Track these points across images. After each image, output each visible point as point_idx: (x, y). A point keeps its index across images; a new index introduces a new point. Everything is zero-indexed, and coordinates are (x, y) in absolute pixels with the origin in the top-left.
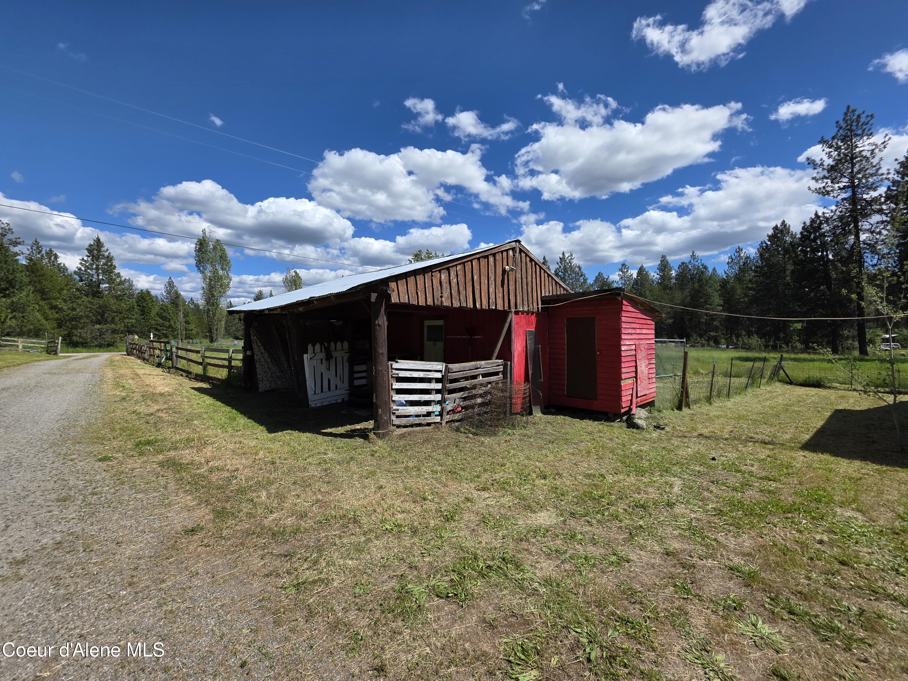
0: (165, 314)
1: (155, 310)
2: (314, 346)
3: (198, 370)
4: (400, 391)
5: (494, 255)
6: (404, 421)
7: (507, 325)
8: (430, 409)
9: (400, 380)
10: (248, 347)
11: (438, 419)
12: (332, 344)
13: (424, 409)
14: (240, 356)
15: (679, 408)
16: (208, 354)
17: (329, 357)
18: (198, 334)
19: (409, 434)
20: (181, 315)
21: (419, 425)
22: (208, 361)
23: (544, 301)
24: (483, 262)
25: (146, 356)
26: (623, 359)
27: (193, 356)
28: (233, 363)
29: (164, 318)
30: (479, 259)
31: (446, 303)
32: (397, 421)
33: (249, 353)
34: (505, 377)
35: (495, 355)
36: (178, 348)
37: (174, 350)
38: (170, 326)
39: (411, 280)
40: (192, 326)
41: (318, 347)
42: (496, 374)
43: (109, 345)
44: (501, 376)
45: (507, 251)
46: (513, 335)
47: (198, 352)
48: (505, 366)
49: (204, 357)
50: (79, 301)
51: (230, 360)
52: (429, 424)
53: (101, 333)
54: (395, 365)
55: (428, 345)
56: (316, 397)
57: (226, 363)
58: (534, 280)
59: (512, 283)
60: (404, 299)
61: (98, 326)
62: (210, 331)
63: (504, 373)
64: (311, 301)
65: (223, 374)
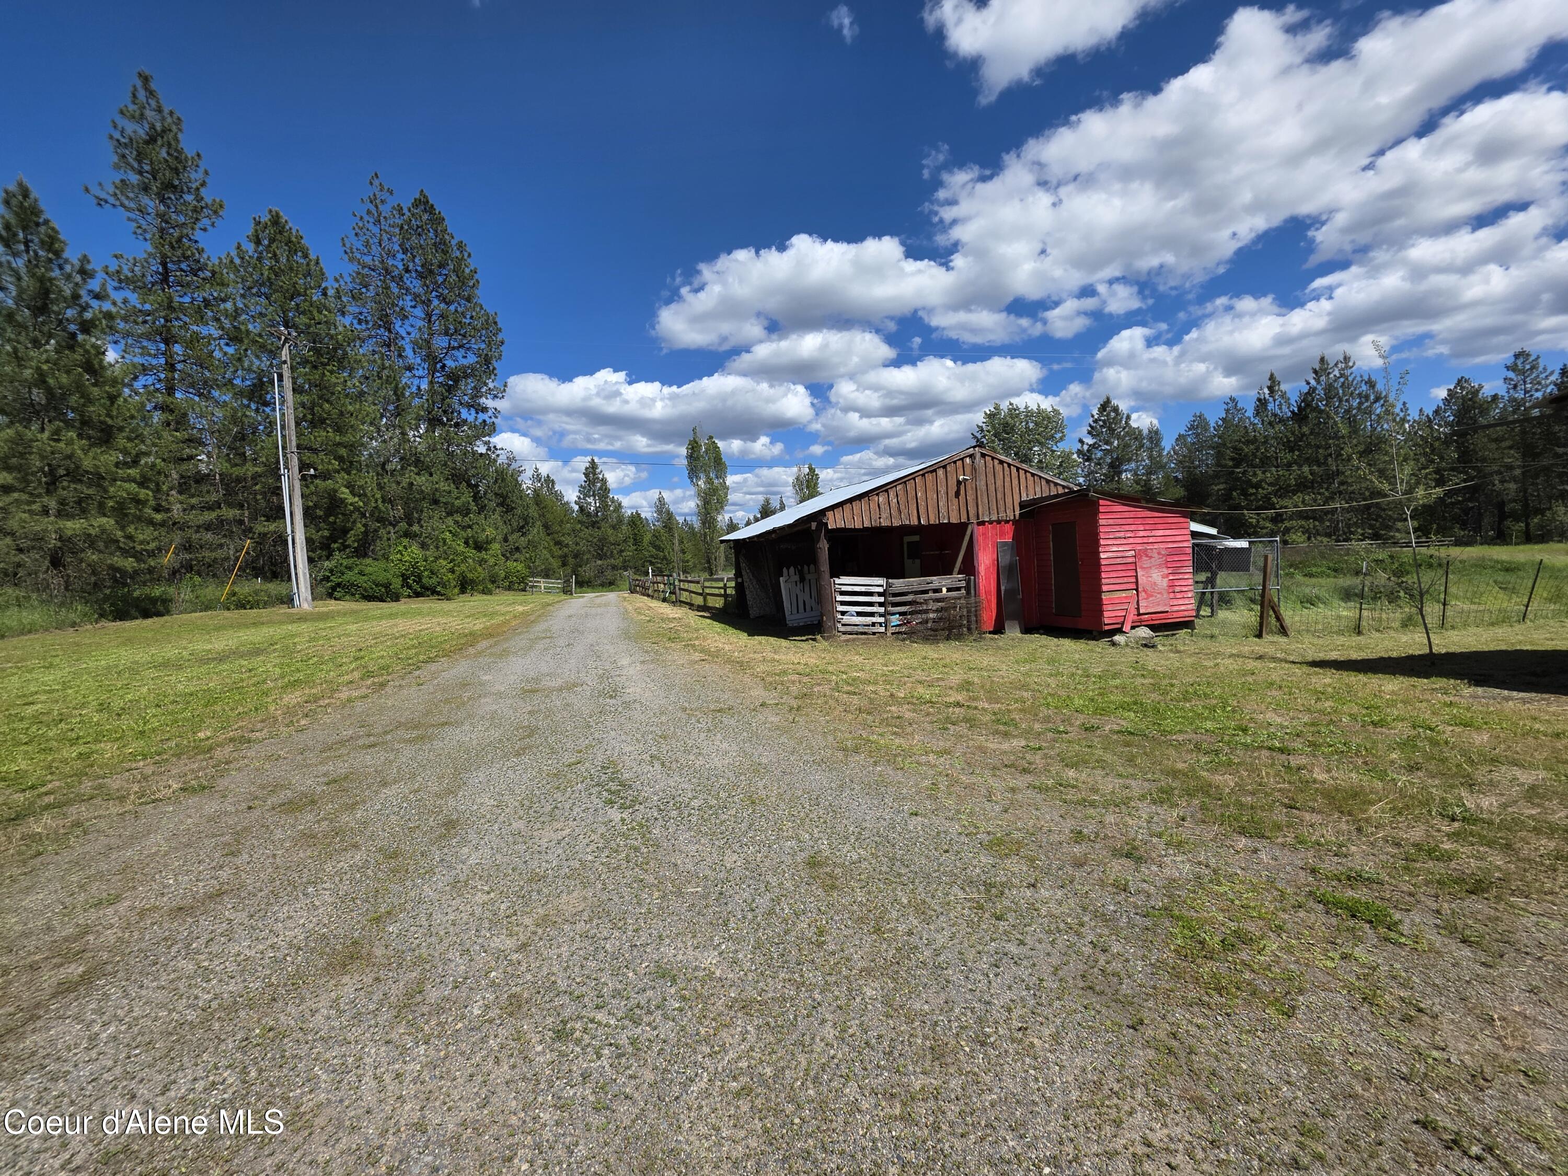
0: (657, 543)
1: (647, 538)
2: (788, 569)
3: (699, 600)
4: (843, 603)
5: (944, 467)
6: (849, 629)
7: (967, 538)
8: (874, 619)
9: (843, 593)
10: (738, 574)
11: (882, 629)
12: (806, 567)
13: (869, 620)
14: (733, 584)
15: (1259, 636)
16: (707, 584)
17: (802, 579)
18: (695, 566)
19: (854, 640)
20: (676, 542)
21: (865, 633)
22: (707, 591)
23: (1022, 505)
24: (929, 477)
25: (650, 592)
26: (1103, 568)
27: (692, 587)
28: (729, 591)
29: (658, 548)
30: (923, 475)
31: (885, 523)
32: (842, 629)
33: (740, 580)
34: (968, 592)
35: (956, 569)
36: (680, 581)
37: (677, 583)
38: (665, 558)
39: (847, 507)
40: (688, 556)
41: (792, 570)
42: (958, 589)
43: (611, 583)
44: (963, 591)
45: (962, 459)
46: (976, 548)
47: (698, 582)
48: (968, 582)
49: (704, 588)
50: (581, 534)
51: (725, 587)
52: (874, 634)
53: (601, 572)
54: (837, 581)
55: (908, 562)
56: (793, 617)
57: (722, 591)
58: (1007, 484)
59: (969, 492)
60: (841, 525)
61: (599, 562)
62: (709, 562)
63: (968, 588)
64: (774, 531)
65: (718, 603)
